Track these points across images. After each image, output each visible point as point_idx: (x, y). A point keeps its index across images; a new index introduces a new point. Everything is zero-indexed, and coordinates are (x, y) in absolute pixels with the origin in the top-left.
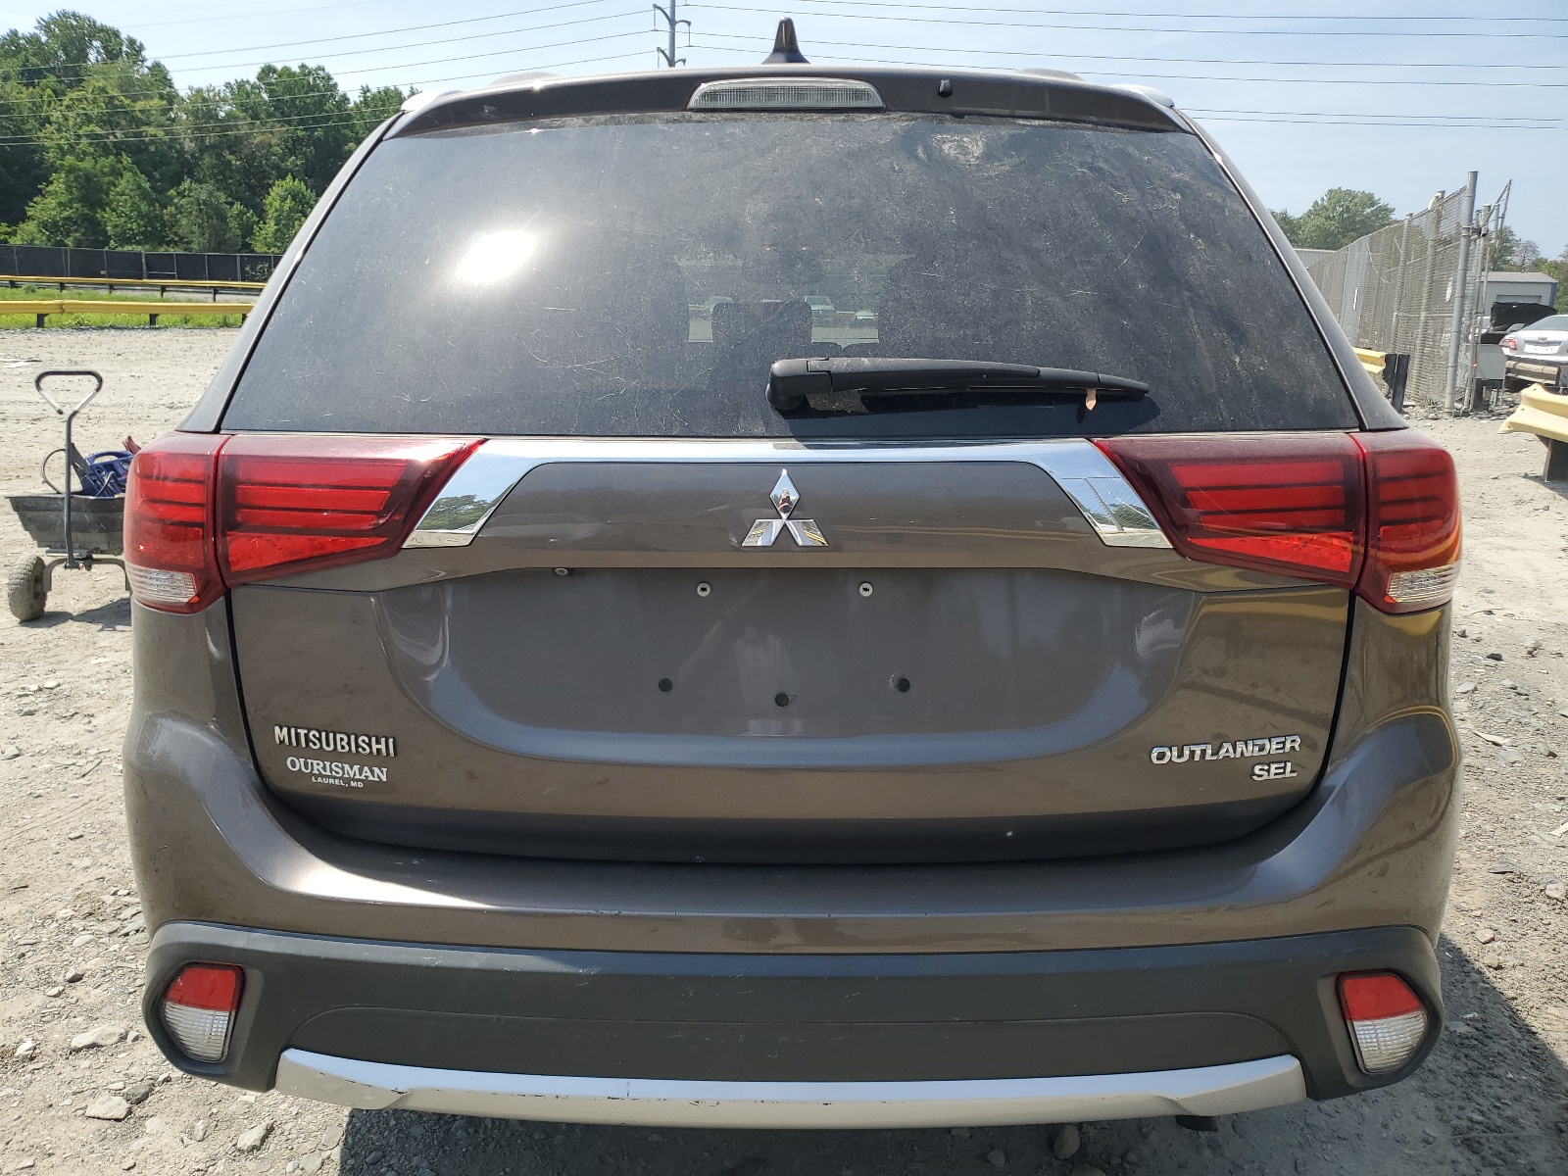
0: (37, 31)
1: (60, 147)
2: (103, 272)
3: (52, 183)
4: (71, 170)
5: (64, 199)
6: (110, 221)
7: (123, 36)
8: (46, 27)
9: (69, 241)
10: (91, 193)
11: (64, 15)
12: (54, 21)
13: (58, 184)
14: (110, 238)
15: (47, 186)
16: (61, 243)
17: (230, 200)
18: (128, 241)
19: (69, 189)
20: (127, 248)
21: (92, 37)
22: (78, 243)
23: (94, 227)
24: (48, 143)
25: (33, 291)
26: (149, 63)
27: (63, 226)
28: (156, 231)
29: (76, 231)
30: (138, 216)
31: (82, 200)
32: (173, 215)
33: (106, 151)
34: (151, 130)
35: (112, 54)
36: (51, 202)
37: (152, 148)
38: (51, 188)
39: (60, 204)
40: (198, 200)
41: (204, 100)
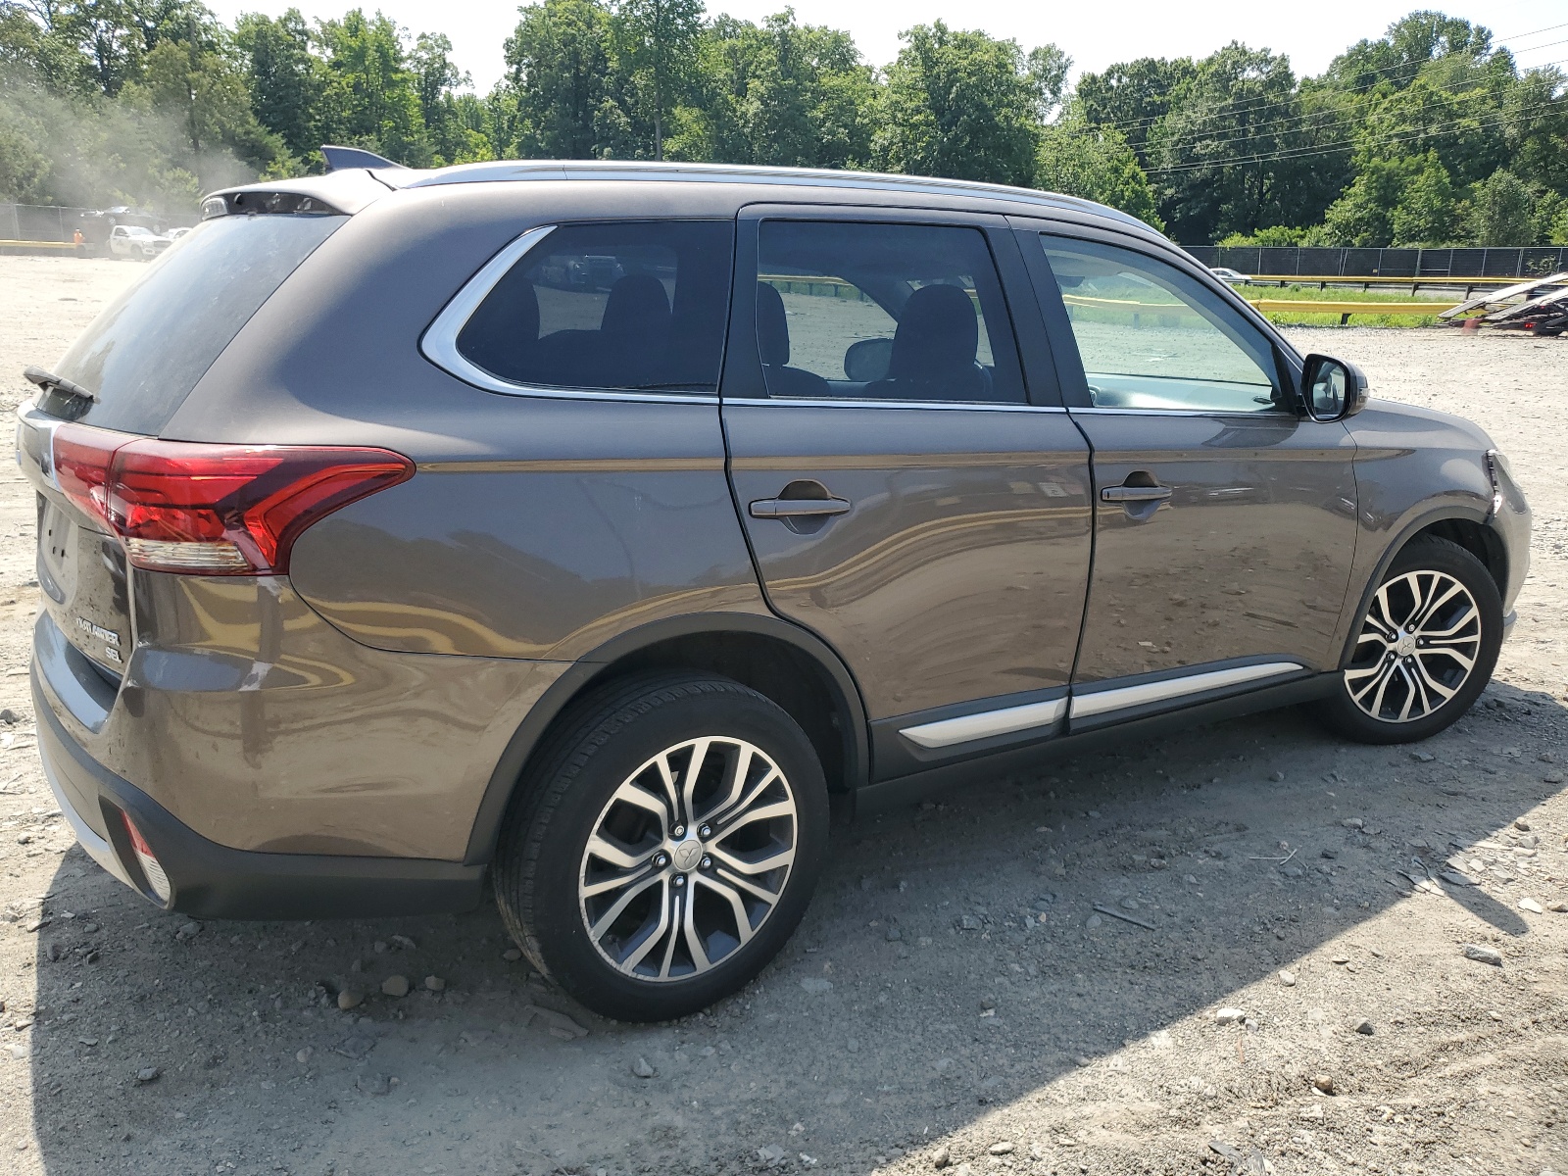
0: (1386, 37)
1: (1369, 150)
2: (1375, 271)
3: (1354, 185)
4: (1376, 170)
5: (1359, 200)
6: (1399, 218)
7: (1473, 26)
8: (1397, 31)
9: (1356, 241)
10: (1389, 192)
11: (1417, 16)
12: (1404, 23)
13: (1359, 188)
14: (1394, 236)
15: (1348, 189)
16: (1349, 243)
17: (1544, 188)
18: (1412, 239)
19: (1368, 190)
20: (1409, 246)
21: (1439, 33)
22: (1365, 243)
23: (1382, 225)
24: (1357, 147)
25: (1297, 290)
26: (1492, 51)
27: (1354, 226)
28: (1443, 226)
29: (1366, 231)
30: (1428, 212)
31: (1377, 200)
32: (1466, 209)
33: (1413, 149)
34: (1464, 122)
35: (1456, 47)
36: (1349, 203)
37: (1461, 141)
38: (1352, 190)
39: (1356, 205)
40: (1494, 191)
41: (1538, 81)
